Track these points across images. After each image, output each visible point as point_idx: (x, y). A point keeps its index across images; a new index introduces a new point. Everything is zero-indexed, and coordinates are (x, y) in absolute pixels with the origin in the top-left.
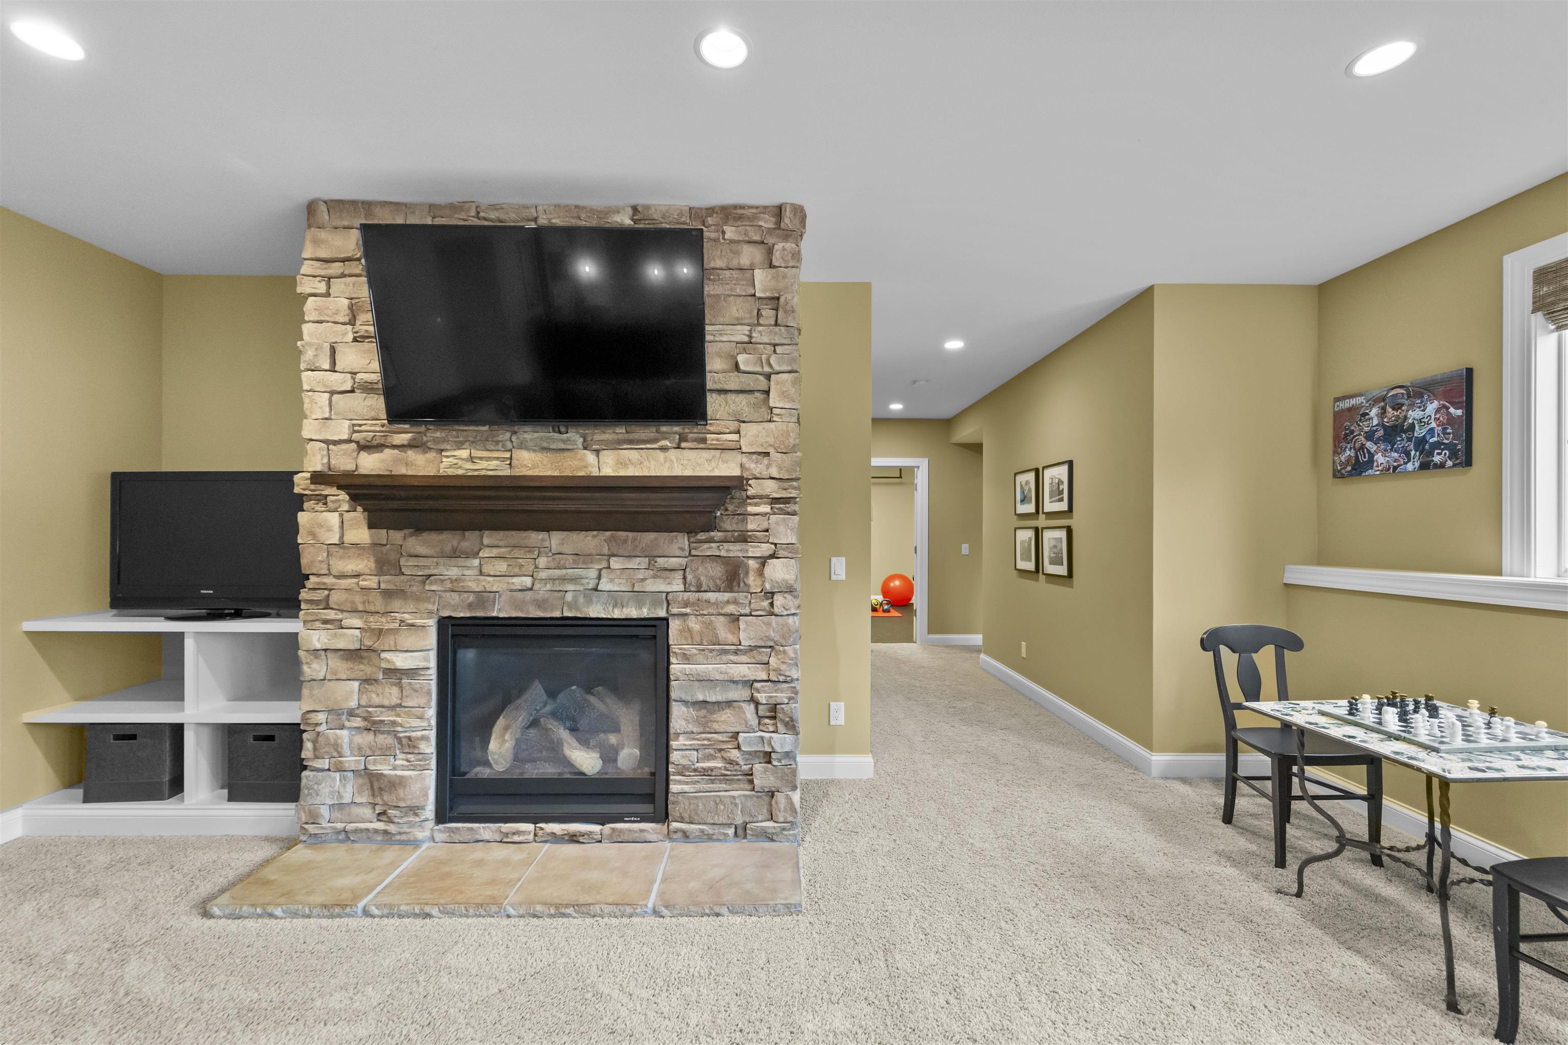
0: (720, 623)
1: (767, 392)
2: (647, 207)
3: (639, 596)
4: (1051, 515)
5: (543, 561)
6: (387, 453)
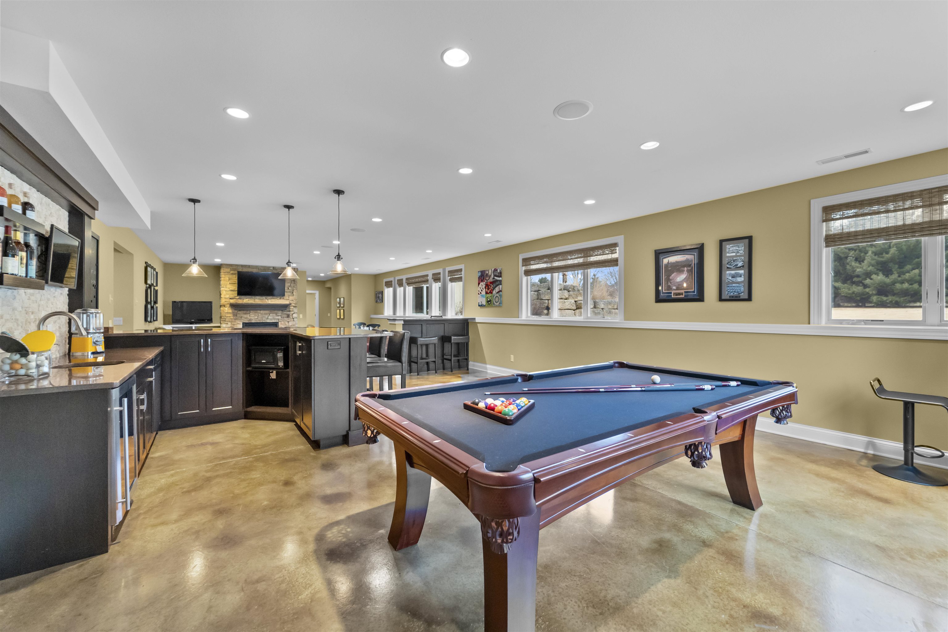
0: (286, 322)
1: (293, 292)
2: (275, 267)
3: (275, 319)
4: (342, 307)
5: (259, 315)
6: (234, 300)
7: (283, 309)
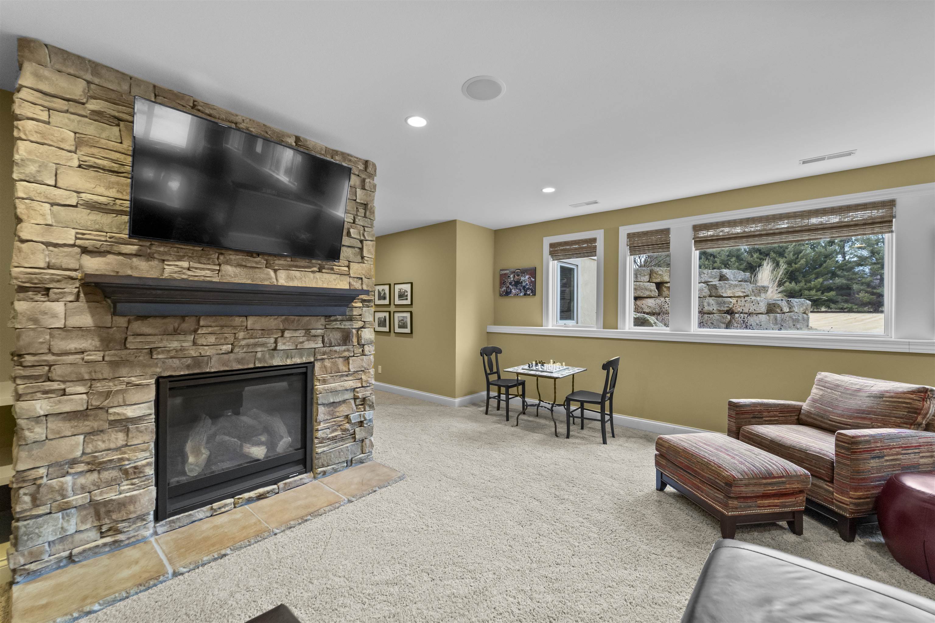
0: (340, 361)
1: (361, 249)
4: (399, 306)
5: (241, 335)
6: (111, 258)
7: (330, 310)
